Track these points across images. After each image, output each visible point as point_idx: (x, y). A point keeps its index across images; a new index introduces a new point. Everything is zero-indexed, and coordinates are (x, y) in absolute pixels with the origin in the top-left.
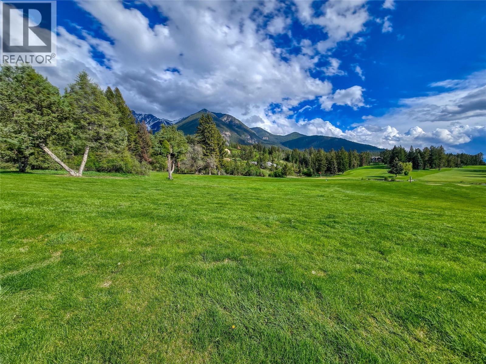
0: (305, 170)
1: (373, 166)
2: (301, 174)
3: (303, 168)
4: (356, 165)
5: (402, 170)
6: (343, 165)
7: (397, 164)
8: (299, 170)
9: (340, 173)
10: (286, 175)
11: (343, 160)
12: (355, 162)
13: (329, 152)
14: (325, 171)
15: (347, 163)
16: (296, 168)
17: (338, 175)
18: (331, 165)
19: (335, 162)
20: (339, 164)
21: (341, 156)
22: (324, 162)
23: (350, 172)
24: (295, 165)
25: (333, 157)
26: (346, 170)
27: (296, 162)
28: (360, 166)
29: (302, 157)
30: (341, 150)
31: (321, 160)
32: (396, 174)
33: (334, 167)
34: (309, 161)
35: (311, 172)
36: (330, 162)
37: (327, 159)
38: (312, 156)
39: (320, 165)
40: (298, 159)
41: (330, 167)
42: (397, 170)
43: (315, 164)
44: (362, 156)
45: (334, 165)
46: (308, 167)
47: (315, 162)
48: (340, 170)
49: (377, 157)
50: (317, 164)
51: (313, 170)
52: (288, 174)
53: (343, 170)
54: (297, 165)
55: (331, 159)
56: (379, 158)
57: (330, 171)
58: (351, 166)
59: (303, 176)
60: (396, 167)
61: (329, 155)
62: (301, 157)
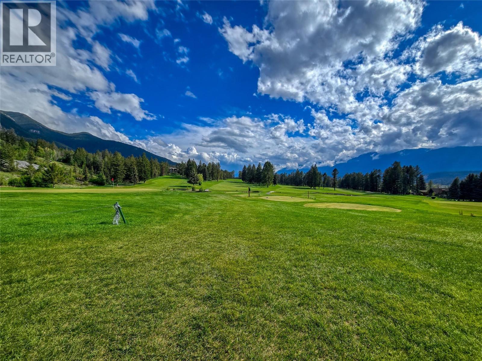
0: (95, 177)
1: (171, 176)
2: (87, 182)
3: (91, 174)
4: (157, 174)
5: (198, 180)
6: (145, 174)
7: (194, 175)
8: (84, 176)
9: (141, 182)
10: (52, 183)
11: (144, 167)
12: (157, 171)
13: (129, 158)
14: (123, 179)
15: (149, 171)
16: (80, 173)
17: (139, 184)
18: (131, 172)
19: (136, 169)
20: (140, 171)
21: (142, 163)
22: (122, 168)
23: (151, 181)
24: (78, 170)
25: (133, 162)
26: (148, 178)
27: (80, 166)
28: (160, 176)
29: (92, 160)
30: (142, 156)
31: (118, 165)
32: (193, 184)
33: (135, 175)
34: (101, 165)
35: (103, 180)
36: (129, 168)
37: (125, 164)
38: (106, 159)
39: (116, 171)
40: (85, 162)
41: (130, 175)
42: (194, 180)
43: (110, 170)
44: (162, 165)
45: (134, 172)
46: (99, 173)
47: (109, 168)
48: (141, 179)
49: (174, 169)
50: (113, 170)
51: (107, 177)
52: (56, 180)
53: (144, 179)
54: (81, 170)
55: (131, 165)
56: (175, 170)
57: (130, 179)
58: (153, 176)
59: (90, 185)
60: (194, 178)
61: (128, 161)
62: (89, 160)
